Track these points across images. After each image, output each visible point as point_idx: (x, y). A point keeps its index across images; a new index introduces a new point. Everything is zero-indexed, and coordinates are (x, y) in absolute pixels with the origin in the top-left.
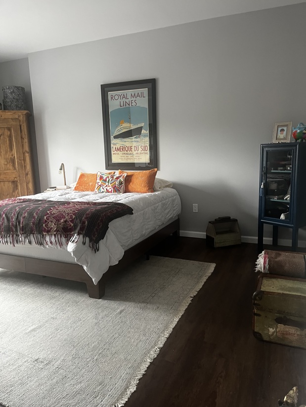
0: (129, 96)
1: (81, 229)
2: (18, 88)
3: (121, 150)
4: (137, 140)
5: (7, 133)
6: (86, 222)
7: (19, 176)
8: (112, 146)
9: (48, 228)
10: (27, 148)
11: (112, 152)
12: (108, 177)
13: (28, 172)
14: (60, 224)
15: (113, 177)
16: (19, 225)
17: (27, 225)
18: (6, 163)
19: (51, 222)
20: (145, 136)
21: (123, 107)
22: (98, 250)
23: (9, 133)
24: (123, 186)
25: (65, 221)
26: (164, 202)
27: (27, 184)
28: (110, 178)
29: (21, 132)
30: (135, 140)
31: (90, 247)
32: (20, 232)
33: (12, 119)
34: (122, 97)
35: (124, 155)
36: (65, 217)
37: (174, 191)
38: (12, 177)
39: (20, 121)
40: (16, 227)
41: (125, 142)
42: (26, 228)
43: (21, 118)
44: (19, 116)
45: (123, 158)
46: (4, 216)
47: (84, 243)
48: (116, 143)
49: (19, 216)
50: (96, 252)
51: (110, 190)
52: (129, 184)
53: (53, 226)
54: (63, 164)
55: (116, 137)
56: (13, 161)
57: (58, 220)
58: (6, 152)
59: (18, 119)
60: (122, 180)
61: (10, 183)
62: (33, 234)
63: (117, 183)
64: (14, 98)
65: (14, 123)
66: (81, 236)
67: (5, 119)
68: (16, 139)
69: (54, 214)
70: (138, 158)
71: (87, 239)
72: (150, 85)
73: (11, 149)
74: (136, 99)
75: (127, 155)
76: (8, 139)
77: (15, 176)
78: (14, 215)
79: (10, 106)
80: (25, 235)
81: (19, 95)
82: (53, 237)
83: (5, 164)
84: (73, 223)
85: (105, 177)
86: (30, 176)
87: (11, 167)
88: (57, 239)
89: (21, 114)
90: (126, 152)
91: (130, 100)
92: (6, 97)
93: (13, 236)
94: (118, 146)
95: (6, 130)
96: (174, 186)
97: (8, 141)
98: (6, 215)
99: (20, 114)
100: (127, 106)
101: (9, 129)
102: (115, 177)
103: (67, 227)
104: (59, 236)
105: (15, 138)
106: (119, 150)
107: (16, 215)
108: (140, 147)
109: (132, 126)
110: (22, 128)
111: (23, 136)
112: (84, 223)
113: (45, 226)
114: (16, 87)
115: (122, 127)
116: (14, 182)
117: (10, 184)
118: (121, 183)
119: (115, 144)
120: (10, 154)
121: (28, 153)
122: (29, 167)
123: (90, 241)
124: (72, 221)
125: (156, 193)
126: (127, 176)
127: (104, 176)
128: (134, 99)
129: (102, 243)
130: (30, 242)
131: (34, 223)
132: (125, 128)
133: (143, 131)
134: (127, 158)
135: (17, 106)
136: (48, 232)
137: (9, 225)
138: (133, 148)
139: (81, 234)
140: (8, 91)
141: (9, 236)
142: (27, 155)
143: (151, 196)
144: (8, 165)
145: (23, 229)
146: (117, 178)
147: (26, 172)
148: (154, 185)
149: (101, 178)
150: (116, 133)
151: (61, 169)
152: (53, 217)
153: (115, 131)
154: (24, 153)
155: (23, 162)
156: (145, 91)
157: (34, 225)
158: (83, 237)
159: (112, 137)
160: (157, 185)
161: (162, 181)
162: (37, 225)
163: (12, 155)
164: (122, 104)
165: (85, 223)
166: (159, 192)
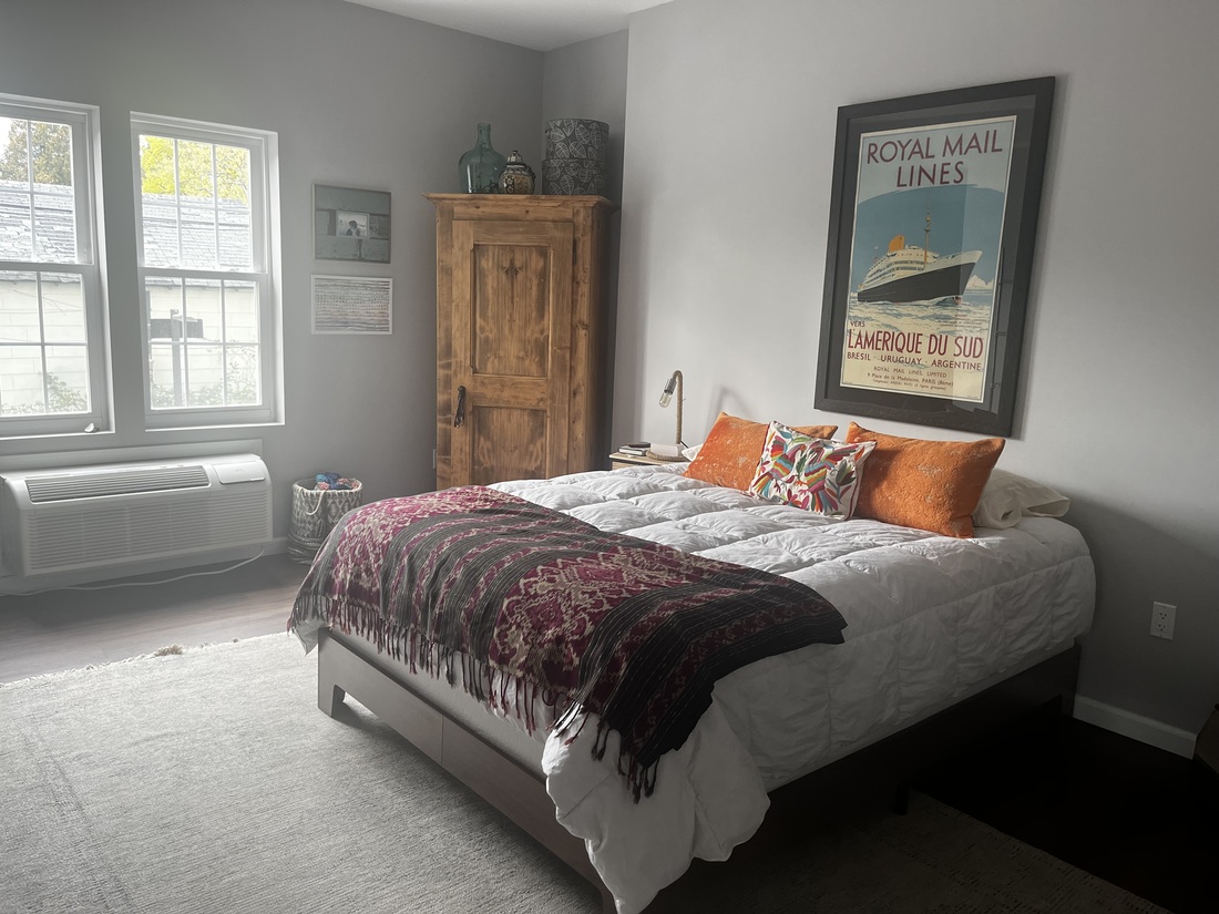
0: (937, 147)
1: (600, 691)
2: (587, 124)
3: (880, 345)
4: (945, 312)
5: (536, 263)
6: (624, 665)
7: (553, 398)
8: (848, 326)
9: (503, 644)
10: (584, 312)
11: (846, 350)
12: (802, 448)
13: (579, 386)
14: (541, 645)
15: (819, 451)
16: (433, 608)
17: (452, 613)
18: (522, 354)
19: (519, 626)
20: (979, 300)
21: (908, 188)
22: (649, 792)
23: (541, 263)
24: (851, 491)
25: (559, 640)
26: (1010, 584)
27: (572, 422)
28: (808, 451)
29: (575, 262)
30: (939, 311)
31: (621, 772)
32: (431, 631)
33: (554, 221)
34: (908, 150)
35: (887, 364)
36: (563, 621)
37: (1068, 534)
38: (532, 397)
39: (575, 228)
40: (425, 612)
41: (899, 315)
42: (446, 624)
43: (580, 219)
44: (576, 214)
45: (883, 373)
46: (406, 560)
47: (598, 754)
48: (864, 318)
49: (441, 573)
50: (637, 799)
51: (801, 498)
52: (878, 485)
53: (518, 642)
54: (678, 374)
55: (866, 297)
56: (541, 349)
57: (539, 628)
58: (527, 321)
59: (571, 221)
60: (852, 466)
61: (526, 413)
62: (464, 651)
63: (830, 475)
64: (571, 157)
65: (558, 234)
66: (594, 720)
67: (537, 220)
68: (558, 283)
69: (536, 595)
70: (938, 379)
71: (614, 739)
72: (1029, 102)
73: (541, 314)
74: (960, 158)
75: (900, 366)
76: (535, 282)
77: (539, 396)
78: (431, 566)
79: (558, 181)
80: (441, 647)
81: (586, 146)
82: (513, 686)
83: (518, 358)
84: (579, 654)
85: (790, 446)
86: (582, 402)
87: (534, 369)
88: (521, 697)
89: (580, 208)
90: (895, 353)
91: (939, 161)
92: (553, 153)
93: (413, 638)
94: (870, 329)
95: (534, 255)
96: (1076, 511)
97: (534, 288)
98: (411, 558)
99: (578, 205)
100: (926, 183)
101: (543, 253)
102: (827, 451)
103: (561, 664)
104: (530, 692)
105: (555, 281)
106: (870, 342)
107: (434, 569)
108: (951, 339)
109: (930, 260)
110: (579, 251)
111: (580, 275)
112: (614, 665)
113: (498, 635)
114: (581, 122)
115: (893, 259)
116: (536, 414)
117: (526, 418)
118: (844, 477)
119: (859, 322)
120: (537, 329)
121: (586, 327)
122: (582, 372)
123: (626, 747)
124: (579, 646)
125: (981, 542)
126: (874, 453)
127: (788, 441)
128: (957, 157)
129: (670, 766)
130: (451, 678)
131: (469, 614)
132: (904, 265)
133: (974, 283)
134: (896, 374)
135: (576, 181)
136: (503, 660)
137: (410, 598)
138: (924, 340)
139: (595, 710)
140: (559, 135)
141: (405, 635)
142: (582, 333)
143: (950, 556)
144: (527, 362)
145: (440, 624)
146: (836, 456)
147: (574, 386)
148: (982, 502)
149: (778, 446)
150: (870, 282)
151: (669, 391)
152: (528, 611)
153: (868, 273)
154: (574, 329)
155: (568, 355)
156: (1005, 127)
157: (469, 620)
158: (601, 727)
159: (852, 295)
160: (992, 503)
161: (1021, 486)
162: (477, 624)
163: (542, 332)
164: (905, 179)
165: (619, 669)
166: (996, 539)
